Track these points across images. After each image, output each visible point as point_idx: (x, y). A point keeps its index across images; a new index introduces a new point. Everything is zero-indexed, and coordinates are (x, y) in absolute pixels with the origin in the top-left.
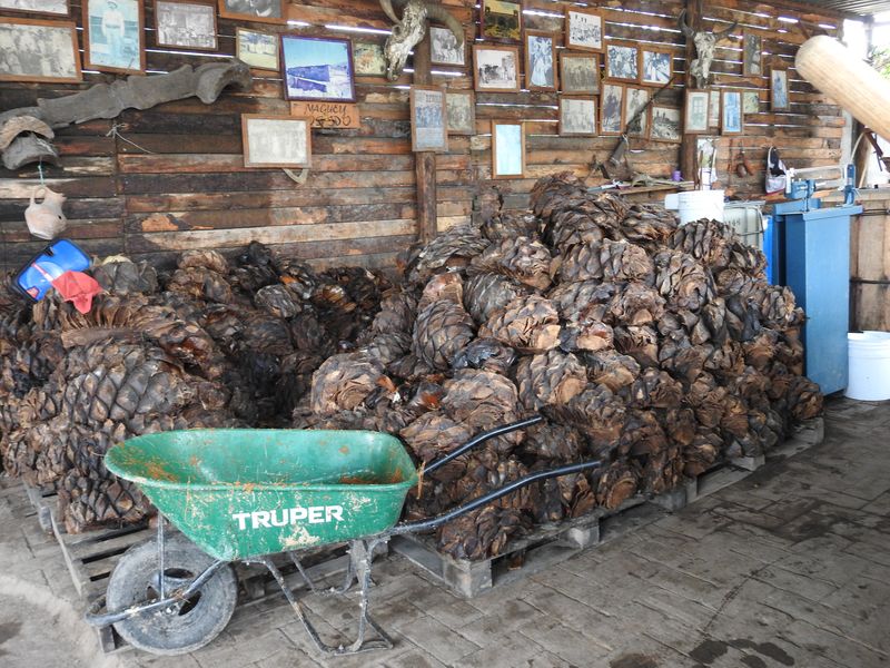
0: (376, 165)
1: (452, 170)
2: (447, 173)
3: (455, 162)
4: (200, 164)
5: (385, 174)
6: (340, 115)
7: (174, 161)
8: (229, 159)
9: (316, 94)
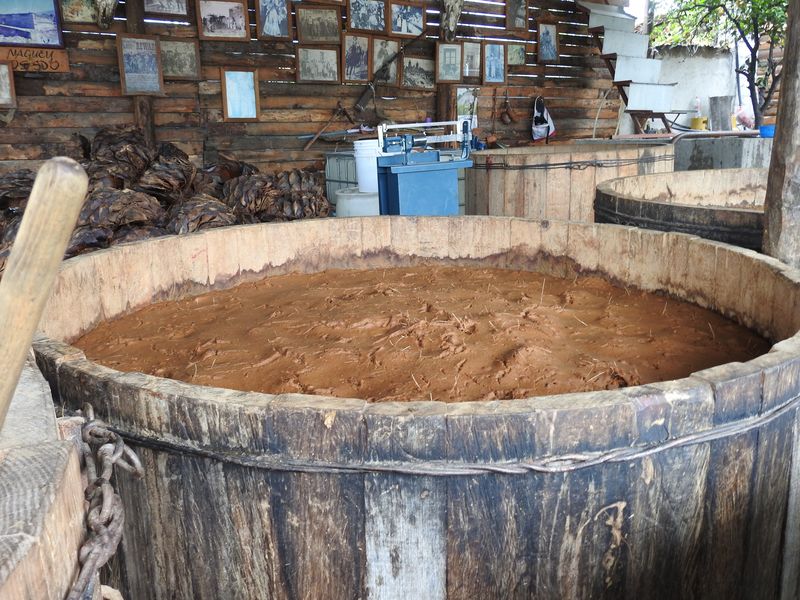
0: (93, 106)
1: (179, 113)
2: (173, 115)
3: (180, 105)
5: (104, 115)
6: (47, 60)
9: (20, 40)
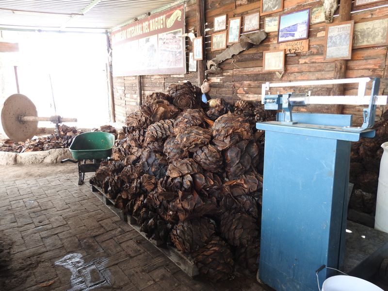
0: (318, 68)
1: (369, 69)
2: (364, 71)
3: (370, 64)
4: (252, 71)
5: (323, 72)
6: (299, 46)
7: (246, 70)
8: (260, 69)
9: (290, 38)
